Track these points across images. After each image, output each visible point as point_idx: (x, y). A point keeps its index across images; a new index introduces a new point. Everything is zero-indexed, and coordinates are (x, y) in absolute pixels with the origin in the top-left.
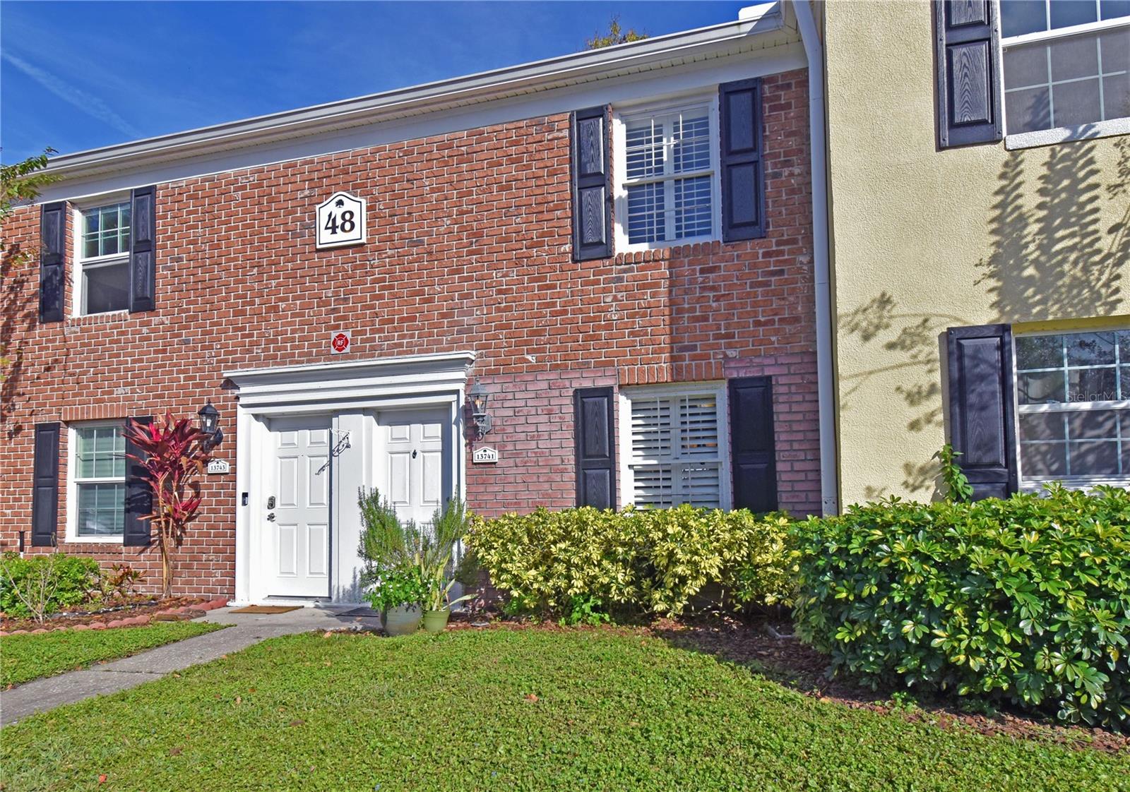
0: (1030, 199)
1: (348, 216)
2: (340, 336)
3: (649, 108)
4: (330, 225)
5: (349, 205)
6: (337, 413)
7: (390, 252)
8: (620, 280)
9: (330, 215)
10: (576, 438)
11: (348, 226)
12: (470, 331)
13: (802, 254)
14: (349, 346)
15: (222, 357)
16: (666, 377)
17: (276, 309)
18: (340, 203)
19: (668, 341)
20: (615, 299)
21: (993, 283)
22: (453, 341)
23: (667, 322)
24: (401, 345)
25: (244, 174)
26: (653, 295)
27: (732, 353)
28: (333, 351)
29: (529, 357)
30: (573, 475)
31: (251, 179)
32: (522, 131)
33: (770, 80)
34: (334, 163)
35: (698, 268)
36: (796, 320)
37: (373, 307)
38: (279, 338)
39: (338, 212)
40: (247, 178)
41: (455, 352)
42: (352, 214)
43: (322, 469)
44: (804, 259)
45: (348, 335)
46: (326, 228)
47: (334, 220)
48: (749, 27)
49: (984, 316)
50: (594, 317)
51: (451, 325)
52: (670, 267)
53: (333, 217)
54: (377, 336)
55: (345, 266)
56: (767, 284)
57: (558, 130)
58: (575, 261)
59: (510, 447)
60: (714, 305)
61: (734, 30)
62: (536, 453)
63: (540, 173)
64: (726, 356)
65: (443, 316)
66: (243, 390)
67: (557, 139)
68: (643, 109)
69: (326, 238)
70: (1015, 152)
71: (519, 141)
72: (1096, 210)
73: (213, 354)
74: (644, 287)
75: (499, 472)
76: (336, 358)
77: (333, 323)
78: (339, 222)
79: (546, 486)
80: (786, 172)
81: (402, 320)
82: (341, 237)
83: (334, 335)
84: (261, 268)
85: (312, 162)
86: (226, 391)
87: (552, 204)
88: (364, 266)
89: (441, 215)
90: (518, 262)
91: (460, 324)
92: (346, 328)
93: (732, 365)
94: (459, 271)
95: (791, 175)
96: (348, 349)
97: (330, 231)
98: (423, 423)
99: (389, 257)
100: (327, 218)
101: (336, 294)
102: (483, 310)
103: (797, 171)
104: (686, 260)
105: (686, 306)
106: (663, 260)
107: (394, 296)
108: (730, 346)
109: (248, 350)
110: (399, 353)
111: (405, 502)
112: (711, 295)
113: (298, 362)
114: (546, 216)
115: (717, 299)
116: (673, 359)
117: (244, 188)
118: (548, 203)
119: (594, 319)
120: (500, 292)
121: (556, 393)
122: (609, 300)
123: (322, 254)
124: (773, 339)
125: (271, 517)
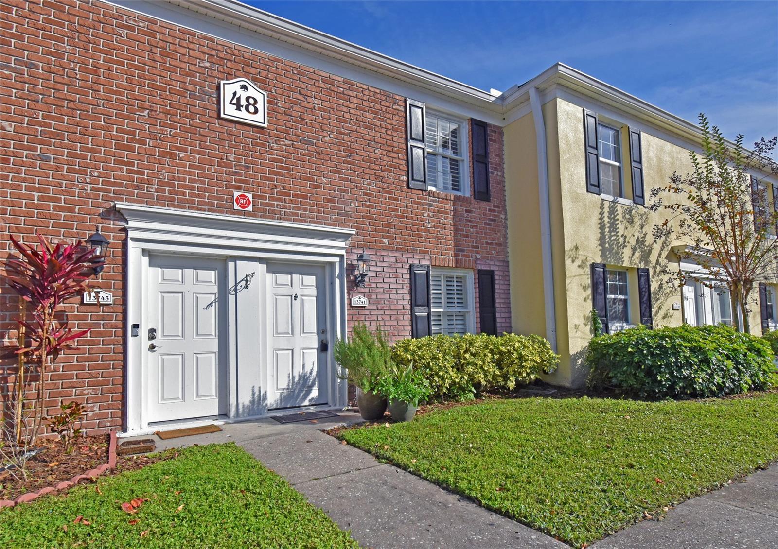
0: (606, 220)
1: (252, 101)
2: (243, 196)
3: (437, 113)
4: (235, 101)
5: (252, 92)
6: (235, 259)
7: (287, 142)
8: (430, 205)
9: (235, 94)
10: (411, 294)
11: (252, 109)
12: (347, 215)
13: (501, 214)
14: (251, 205)
15: (100, 186)
16: (452, 264)
17: (172, 156)
18: (244, 87)
19: (453, 244)
20: (429, 216)
21: (600, 248)
22: (336, 220)
23: (453, 234)
24: (297, 215)
25: (131, 16)
26: (446, 218)
27: (479, 256)
28: (236, 207)
29: (384, 240)
30: (410, 316)
31: (140, 24)
32: (379, 96)
33: (490, 125)
34: (236, 52)
35: (465, 209)
36: (500, 245)
37: (271, 180)
38: (176, 183)
39: (243, 95)
40: (135, 21)
41: (337, 228)
42: (256, 101)
43: (211, 305)
44: (503, 217)
45: (250, 196)
46: (231, 103)
47: (239, 99)
48: (493, 99)
49: (599, 260)
50: (419, 223)
51: (333, 208)
52: (453, 205)
53: (237, 96)
54: (276, 203)
55: (248, 140)
56: (489, 224)
57: (398, 105)
58: (408, 187)
59: (374, 297)
60: (471, 230)
61: (487, 97)
62: (389, 302)
63: (389, 127)
64: (476, 258)
65: (329, 201)
66: (132, 224)
67: (398, 110)
68: (434, 113)
69: (229, 111)
70: (603, 200)
71: (377, 101)
72: (618, 228)
73: (88, 180)
74: (442, 212)
75: (367, 312)
76: (238, 213)
77: (234, 183)
78: (243, 102)
79: (395, 323)
80: (496, 172)
81: (297, 196)
82: (243, 115)
83: (236, 194)
84: (153, 113)
85: (212, 40)
86: (107, 221)
87: (396, 149)
88: (264, 145)
89: (326, 129)
90: (377, 177)
91: (340, 208)
92: (248, 191)
93: (479, 262)
94: (338, 172)
95: (497, 175)
96: (250, 208)
97: (235, 107)
98: (301, 274)
99: (286, 145)
100: (232, 95)
101: (238, 160)
102: (355, 204)
103: (499, 174)
104: (459, 203)
105: (460, 228)
106: (450, 200)
107: (291, 176)
108: (478, 252)
109: (137, 186)
110: (294, 220)
111: (289, 333)
112: (470, 224)
113: (198, 209)
114: (393, 155)
115: (472, 227)
116: (456, 255)
117: (131, 28)
118: (394, 147)
119: (418, 225)
120: (366, 194)
121: (400, 265)
122: (426, 215)
123: (224, 123)
124: (493, 252)
125: (152, 348)
